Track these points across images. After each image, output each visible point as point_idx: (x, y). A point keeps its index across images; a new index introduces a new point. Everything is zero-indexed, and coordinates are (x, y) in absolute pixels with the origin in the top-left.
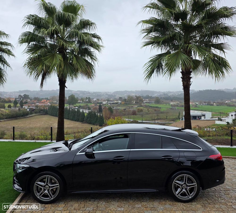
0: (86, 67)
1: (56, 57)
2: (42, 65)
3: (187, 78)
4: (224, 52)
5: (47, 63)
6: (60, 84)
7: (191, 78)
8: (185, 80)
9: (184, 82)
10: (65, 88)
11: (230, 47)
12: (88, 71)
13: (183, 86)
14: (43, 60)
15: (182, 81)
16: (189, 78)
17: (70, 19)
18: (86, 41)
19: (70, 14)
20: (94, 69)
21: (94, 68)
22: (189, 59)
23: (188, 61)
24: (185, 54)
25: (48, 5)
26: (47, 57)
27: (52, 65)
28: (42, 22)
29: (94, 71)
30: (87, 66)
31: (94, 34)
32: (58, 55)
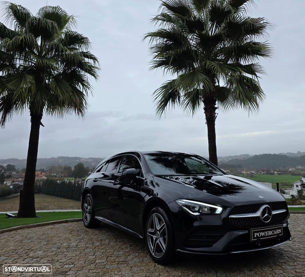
0: (71, 94)
1: (25, 79)
2: (1, 90)
3: (211, 109)
4: (257, 77)
5: (10, 87)
6: (33, 120)
7: (216, 108)
8: (207, 111)
9: (207, 114)
10: (41, 126)
11: (263, 70)
12: (74, 100)
13: (206, 119)
14: (5, 83)
15: (205, 112)
16: (213, 108)
17: (48, 27)
18: (70, 57)
19: (48, 20)
20: (84, 100)
21: (85, 97)
22: (208, 80)
23: (206, 82)
24: (204, 75)
25: (19, 8)
26: (12, 78)
27: (18, 89)
28: (7, 31)
29: (86, 102)
30: (73, 93)
31: (87, 52)
32: (29, 76)
